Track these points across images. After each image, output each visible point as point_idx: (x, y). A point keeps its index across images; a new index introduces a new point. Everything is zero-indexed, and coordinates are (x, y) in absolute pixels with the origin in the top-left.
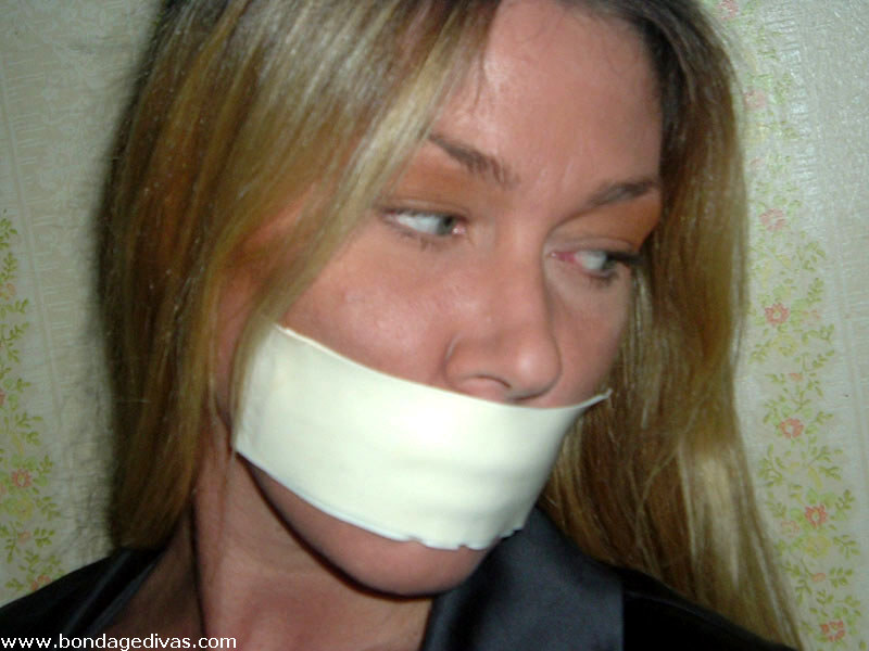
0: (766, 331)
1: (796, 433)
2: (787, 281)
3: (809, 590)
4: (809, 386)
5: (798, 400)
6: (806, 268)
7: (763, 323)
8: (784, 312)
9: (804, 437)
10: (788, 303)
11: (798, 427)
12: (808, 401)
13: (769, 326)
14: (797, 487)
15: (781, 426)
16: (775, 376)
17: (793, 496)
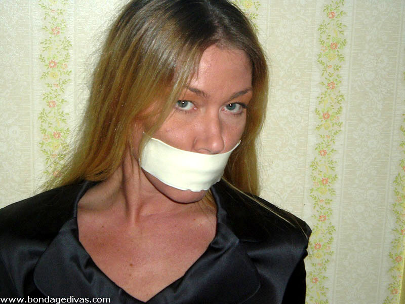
0: (322, 121)
1: (324, 155)
2: (332, 106)
3: (318, 205)
4: (331, 140)
5: (327, 143)
6: (338, 102)
7: (321, 118)
8: (329, 116)
9: (326, 156)
10: (330, 113)
11: (325, 153)
12: (330, 145)
13: (323, 119)
14: (321, 172)
15: (320, 152)
16: (321, 135)
17: (319, 174)
